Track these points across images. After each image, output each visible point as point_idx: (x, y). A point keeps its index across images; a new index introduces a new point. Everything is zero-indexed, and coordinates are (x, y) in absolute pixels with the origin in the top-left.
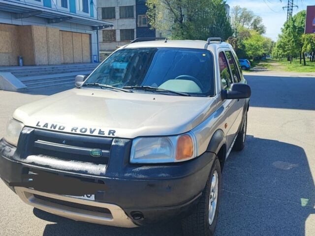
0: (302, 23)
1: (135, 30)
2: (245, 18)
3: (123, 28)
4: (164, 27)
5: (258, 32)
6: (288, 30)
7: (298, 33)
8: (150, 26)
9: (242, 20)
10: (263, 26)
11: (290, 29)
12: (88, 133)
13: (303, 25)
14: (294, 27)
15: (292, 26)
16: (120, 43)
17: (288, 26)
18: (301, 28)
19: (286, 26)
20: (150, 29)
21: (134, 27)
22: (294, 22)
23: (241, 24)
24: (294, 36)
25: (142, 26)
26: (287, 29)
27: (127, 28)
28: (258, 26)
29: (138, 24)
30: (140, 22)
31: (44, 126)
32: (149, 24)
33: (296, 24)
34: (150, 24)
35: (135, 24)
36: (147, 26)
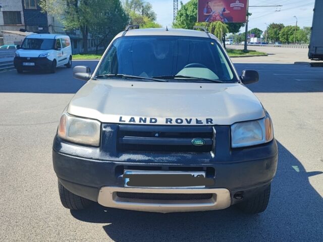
0: (193, 12)
1: (22, 13)
2: (135, 4)
3: (7, 9)
4: (57, 10)
5: (149, 19)
6: (182, 18)
7: (191, 22)
8: (40, 9)
9: (133, 6)
10: (154, 13)
11: (183, 18)
12: (185, 123)
13: (194, 14)
14: (187, 16)
15: (185, 15)
16: (3, 27)
17: (182, 15)
18: (192, 16)
19: (179, 14)
20: (42, 12)
21: (21, 9)
22: (186, 10)
23: (132, 10)
24: (187, 23)
25: (30, 8)
26: (180, 17)
27: (11, 10)
28: (149, 12)
29: (25, 5)
30: (27, 4)
31: (130, 121)
32: (38, 6)
33: (188, 13)
34: (41, 6)
35: (22, 5)
36: (36, 8)
